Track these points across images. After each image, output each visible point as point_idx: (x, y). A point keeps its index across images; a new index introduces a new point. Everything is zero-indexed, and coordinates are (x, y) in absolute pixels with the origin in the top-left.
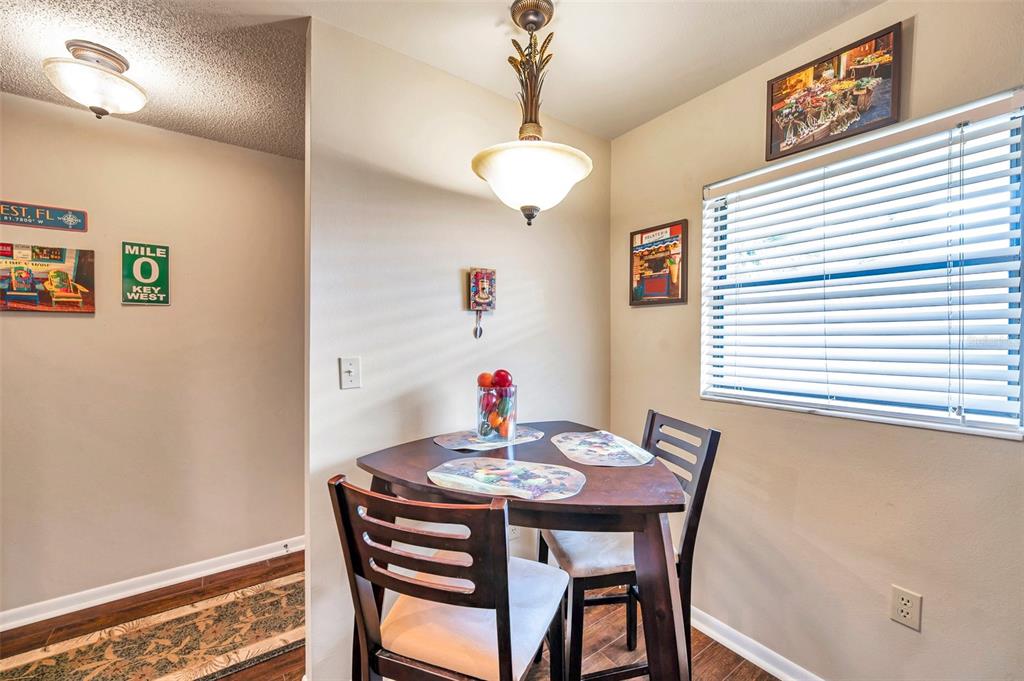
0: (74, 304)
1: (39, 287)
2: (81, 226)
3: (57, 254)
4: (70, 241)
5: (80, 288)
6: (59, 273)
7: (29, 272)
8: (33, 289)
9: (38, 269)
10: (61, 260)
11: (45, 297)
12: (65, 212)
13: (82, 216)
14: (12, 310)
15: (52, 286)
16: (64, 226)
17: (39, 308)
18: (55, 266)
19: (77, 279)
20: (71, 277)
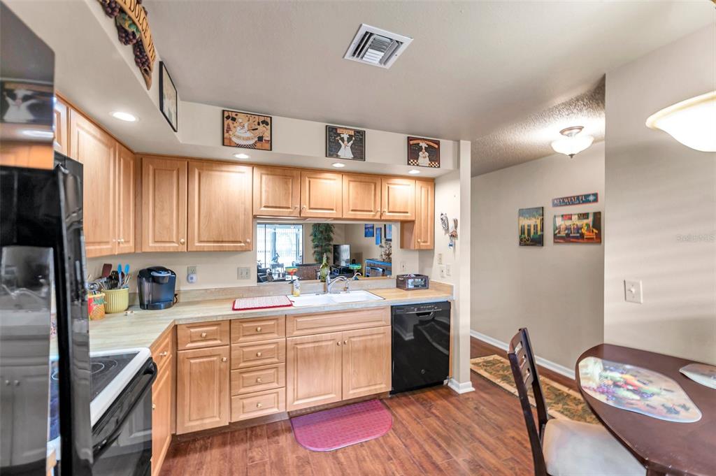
0: (592, 239)
1: (580, 231)
2: (596, 200)
3: (585, 216)
4: (590, 208)
5: (595, 231)
6: (588, 225)
7: (577, 225)
8: (578, 233)
9: (579, 223)
10: (588, 218)
11: (582, 235)
12: (589, 195)
13: (596, 195)
14: (573, 242)
15: (584, 231)
16: (589, 202)
17: (580, 241)
18: (585, 221)
19: (594, 227)
20: (591, 226)
